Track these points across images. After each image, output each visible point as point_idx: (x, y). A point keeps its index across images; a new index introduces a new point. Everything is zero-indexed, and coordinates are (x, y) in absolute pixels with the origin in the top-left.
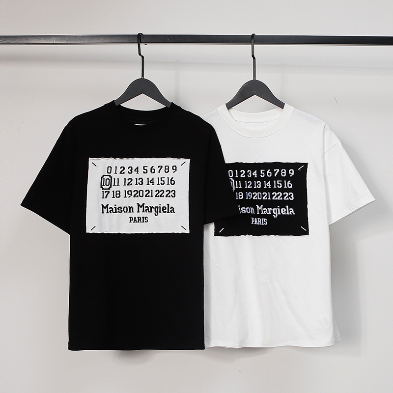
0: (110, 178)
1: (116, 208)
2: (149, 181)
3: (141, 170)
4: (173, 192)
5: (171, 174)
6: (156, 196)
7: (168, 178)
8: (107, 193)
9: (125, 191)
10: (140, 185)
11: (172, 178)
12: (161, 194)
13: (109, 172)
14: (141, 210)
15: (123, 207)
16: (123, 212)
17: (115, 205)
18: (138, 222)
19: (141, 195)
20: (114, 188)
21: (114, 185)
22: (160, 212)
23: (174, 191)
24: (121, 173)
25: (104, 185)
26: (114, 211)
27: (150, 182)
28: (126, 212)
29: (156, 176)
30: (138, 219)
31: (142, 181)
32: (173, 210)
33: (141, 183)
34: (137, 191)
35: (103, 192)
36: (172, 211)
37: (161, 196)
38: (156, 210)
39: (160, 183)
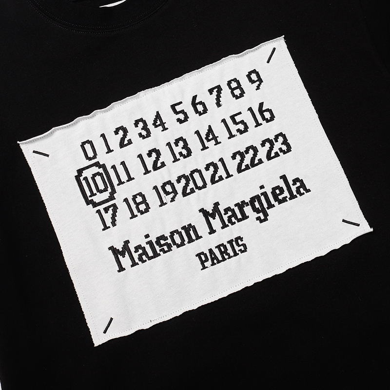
0: (101, 170)
1: (150, 243)
2: (204, 136)
3: (169, 118)
4: (281, 139)
5: (253, 97)
6: (240, 170)
7: (250, 109)
8: (110, 212)
9: (155, 188)
10: (185, 157)
11: (261, 105)
12: (253, 159)
13: (91, 154)
14: (216, 223)
15: (167, 235)
16: (174, 247)
17: (147, 236)
18: (224, 259)
19: (200, 184)
20: (124, 192)
21: (121, 183)
22: (271, 206)
23: (281, 134)
24: (122, 145)
25: (93, 194)
26: (151, 254)
27: (208, 140)
28: (183, 244)
29: (214, 118)
30: (221, 253)
31: (186, 146)
32: (302, 187)
33: (185, 152)
34: (184, 176)
35: (99, 212)
36: (302, 190)
37: (253, 165)
38: (257, 205)
39: (234, 132)
